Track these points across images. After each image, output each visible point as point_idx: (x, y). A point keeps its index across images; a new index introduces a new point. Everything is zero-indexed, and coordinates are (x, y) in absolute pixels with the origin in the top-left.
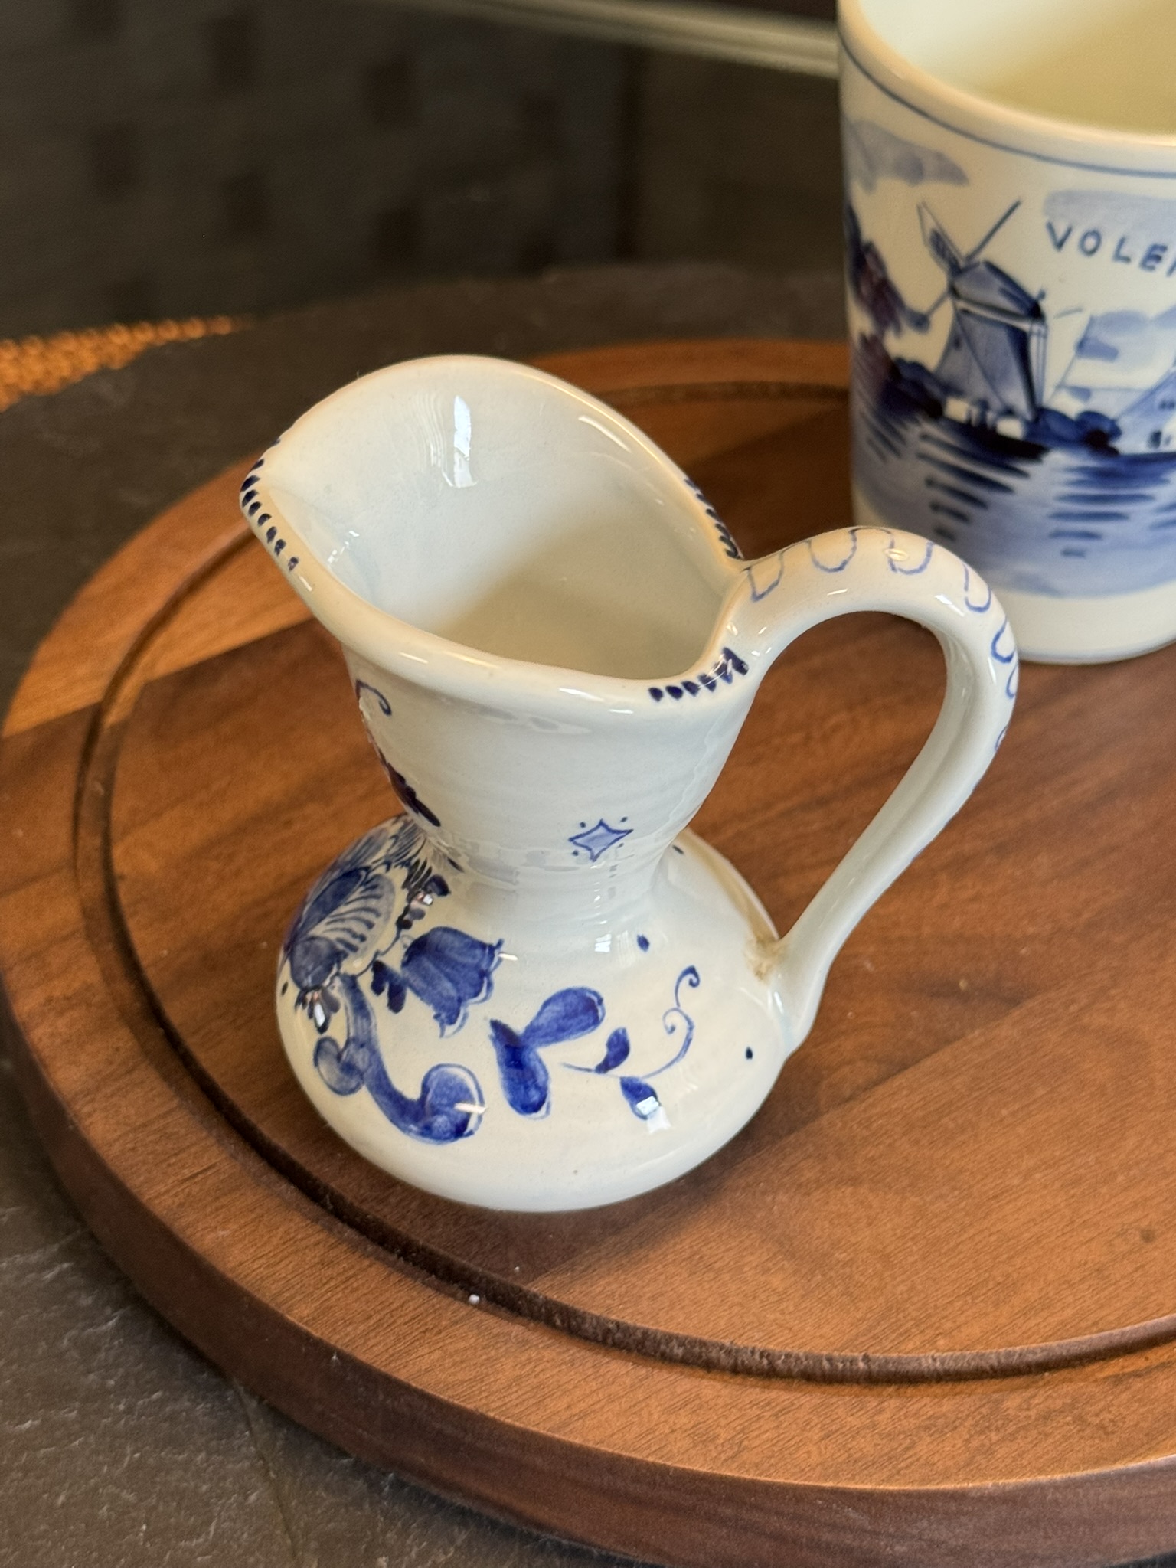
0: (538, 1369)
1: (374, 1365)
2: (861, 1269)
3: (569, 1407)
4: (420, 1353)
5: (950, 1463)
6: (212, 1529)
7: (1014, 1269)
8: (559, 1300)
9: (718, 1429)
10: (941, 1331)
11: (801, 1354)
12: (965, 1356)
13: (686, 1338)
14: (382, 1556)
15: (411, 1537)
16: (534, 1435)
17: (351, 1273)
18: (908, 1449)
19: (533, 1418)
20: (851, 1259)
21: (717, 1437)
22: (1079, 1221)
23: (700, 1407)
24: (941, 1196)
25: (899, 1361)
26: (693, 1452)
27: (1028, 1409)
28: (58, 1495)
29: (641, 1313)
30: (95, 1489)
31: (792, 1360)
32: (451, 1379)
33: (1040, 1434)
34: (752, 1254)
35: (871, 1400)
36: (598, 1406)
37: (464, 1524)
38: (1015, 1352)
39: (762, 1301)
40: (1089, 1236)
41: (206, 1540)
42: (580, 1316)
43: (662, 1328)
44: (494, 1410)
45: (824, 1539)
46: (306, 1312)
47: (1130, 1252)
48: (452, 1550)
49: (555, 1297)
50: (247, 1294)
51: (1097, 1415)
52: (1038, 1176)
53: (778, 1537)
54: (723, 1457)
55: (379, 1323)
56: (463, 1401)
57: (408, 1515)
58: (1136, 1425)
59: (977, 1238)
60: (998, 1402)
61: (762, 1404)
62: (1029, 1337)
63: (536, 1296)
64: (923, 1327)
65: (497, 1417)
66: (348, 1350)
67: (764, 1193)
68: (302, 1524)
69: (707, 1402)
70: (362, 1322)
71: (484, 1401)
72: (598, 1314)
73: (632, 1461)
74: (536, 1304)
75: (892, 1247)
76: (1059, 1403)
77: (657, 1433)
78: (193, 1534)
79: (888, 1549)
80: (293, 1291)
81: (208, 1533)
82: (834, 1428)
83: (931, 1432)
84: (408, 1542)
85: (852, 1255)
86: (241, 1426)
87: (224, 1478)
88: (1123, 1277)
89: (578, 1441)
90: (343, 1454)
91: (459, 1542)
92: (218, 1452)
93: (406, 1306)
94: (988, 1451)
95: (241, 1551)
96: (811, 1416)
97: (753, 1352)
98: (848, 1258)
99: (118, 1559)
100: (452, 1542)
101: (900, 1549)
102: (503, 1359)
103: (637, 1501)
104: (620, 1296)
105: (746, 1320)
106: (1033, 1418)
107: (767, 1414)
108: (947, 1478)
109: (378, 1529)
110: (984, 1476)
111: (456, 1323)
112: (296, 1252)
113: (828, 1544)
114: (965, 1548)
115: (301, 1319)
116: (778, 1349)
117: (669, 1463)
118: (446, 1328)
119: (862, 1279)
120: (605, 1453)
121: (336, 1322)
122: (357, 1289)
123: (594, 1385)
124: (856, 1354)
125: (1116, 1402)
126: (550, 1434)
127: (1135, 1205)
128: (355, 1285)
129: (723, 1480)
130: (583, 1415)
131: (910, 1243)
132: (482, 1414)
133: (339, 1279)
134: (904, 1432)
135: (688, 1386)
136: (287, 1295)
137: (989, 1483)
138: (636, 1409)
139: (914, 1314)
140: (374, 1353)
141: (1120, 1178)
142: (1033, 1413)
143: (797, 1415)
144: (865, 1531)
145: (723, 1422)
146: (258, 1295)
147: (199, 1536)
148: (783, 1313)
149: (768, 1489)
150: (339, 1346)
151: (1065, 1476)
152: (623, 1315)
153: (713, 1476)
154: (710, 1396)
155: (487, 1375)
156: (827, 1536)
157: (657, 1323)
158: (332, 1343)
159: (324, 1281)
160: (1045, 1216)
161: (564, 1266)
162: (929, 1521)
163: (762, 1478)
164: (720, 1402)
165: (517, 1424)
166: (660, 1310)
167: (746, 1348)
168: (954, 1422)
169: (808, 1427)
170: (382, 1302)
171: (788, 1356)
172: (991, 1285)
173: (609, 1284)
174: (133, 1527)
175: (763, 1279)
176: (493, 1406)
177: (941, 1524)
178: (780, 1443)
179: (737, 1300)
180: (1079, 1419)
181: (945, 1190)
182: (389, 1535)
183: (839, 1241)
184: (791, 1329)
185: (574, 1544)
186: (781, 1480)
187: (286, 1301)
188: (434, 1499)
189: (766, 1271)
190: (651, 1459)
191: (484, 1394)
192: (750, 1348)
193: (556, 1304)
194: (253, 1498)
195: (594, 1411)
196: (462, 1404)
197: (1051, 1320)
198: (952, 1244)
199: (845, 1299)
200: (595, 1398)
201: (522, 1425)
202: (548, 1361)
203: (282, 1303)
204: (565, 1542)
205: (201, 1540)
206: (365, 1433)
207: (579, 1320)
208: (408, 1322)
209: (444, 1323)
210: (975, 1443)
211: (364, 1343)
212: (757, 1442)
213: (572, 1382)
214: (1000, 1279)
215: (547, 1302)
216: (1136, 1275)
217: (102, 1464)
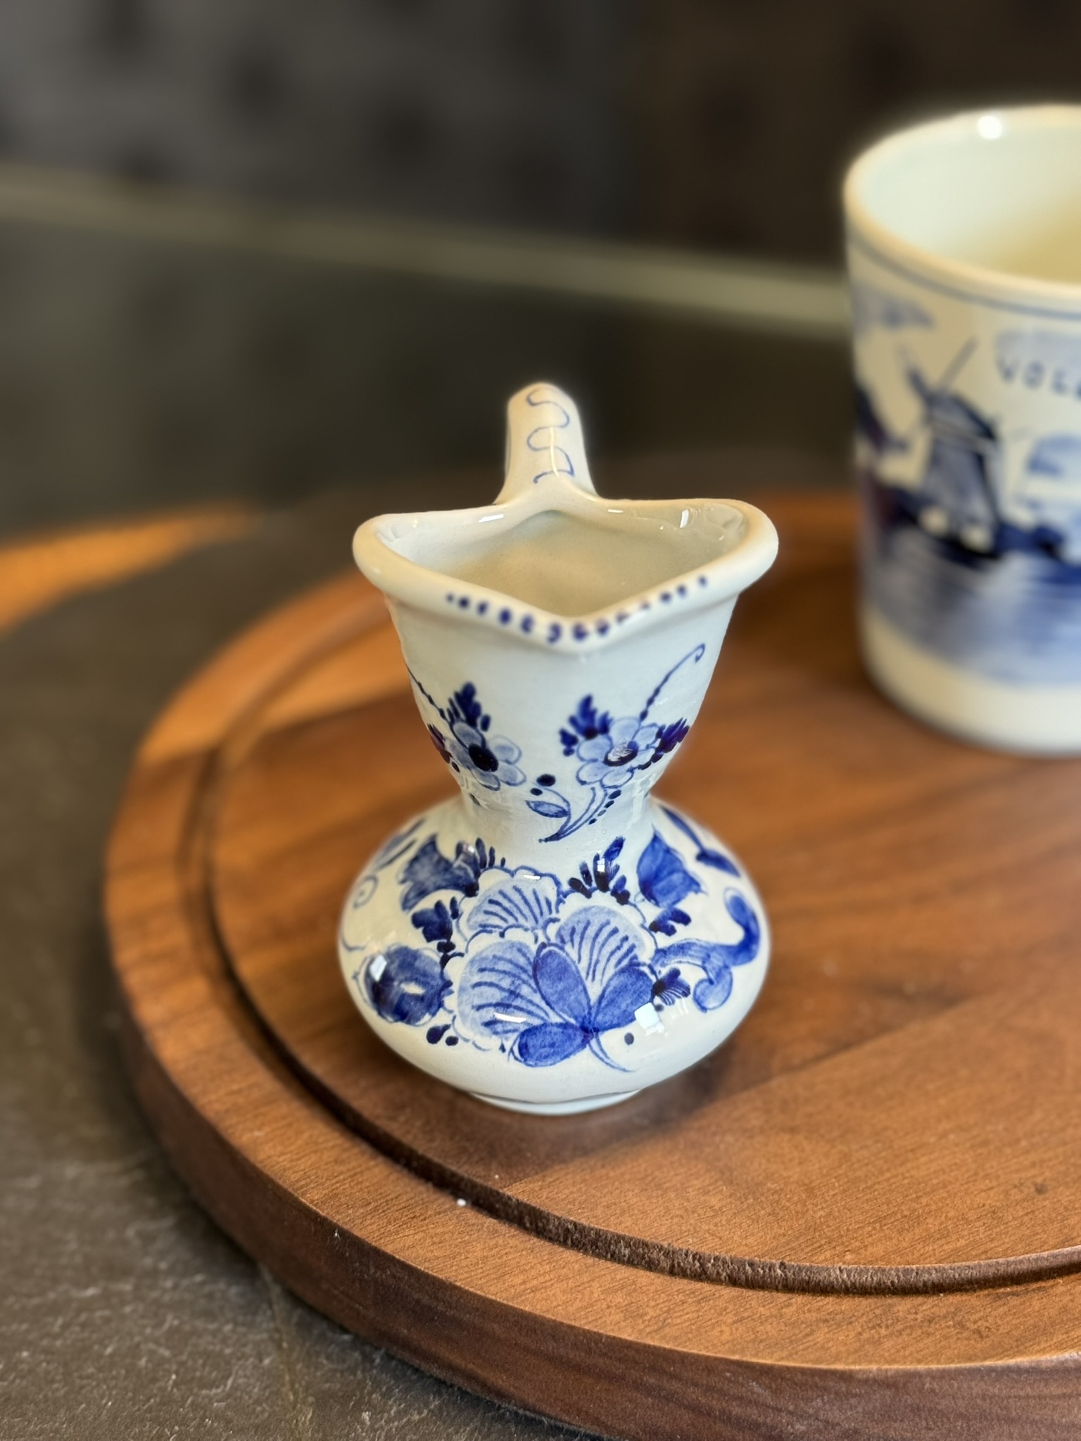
0: (503, 1252)
1: (367, 1240)
2: (788, 1196)
3: (524, 1282)
4: (407, 1234)
5: (843, 1349)
6: (229, 1383)
7: (919, 1206)
8: (528, 1203)
9: (648, 1308)
10: (850, 1248)
11: (728, 1258)
12: (868, 1270)
13: (631, 1239)
14: (366, 1412)
15: (392, 1399)
16: (492, 1302)
17: (359, 1170)
18: (807, 1335)
19: (492, 1288)
20: (781, 1190)
21: (646, 1314)
22: (982, 1174)
23: (635, 1290)
24: (866, 1147)
25: (809, 1269)
26: (623, 1324)
27: (916, 1313)
28: (106, 1347)
29: (596, 1217)
30: (138, 1345)
31: (720, 1263)
32: (429, 1255)
33: (923, 1333)
34: (697, 1179)
35: (782, 1298)
36: (549, 1283)
37: (438, 1393)
38: (912, 1270)
39: (699, 1215)
40: (990, 1186)
41: (223, 1391)
42: (545, 1218)
43: (611, 1230)
44: (460, 1280)
45: (734, 1413)
46: (316, 1197)
47: (1024, 1200)
48: (426, 1412)
49: (525, 1200)
50: (271, 1181)
51: (975, 1322)
52: (952, 1137)
53: (695, 1409)
54: (648, 1330)
55: (376, 1209)
56: (436, 1272)
57: (392, 1382)
58: (1008, 1333)
59: (892, 1181)
60: (890, 1306)
61: (687, 1292)
62: (925, 1260)
63: (509, 1198)
64: (834, 1244)
65: (462, 1286)
66: (345, 1227)
67: (715, 1134)
68: (304, 1383)
69: (641, 1288)
70: (362, 1207)
71: (454, 1273)
72: (559, 1216)
73: (571, 1328)
74: (510, 1206)
75: (818, 1182)
76: (944, 1311)
77: (595, 1308)
78: (212, 1385)
79: (790, 1427)
80: (308, 1180)
81: (225, 1386)
82: (746, 1315)
83: (829, 1324)
84: (390, 1403)
85: (782, 1186)
86: (265, 1306)
87: (245, 1345)
88: (1014, 1219)
89: (527, 1309)
90: (345, 1330)
91: (432, 1407)
92: (243, 1325)
93: (400, 1198)
94: (877, 1342)
95: (251, 1401)
96: (728, 1304)
97: (686, 1255)
98: (778, 1188)
99: (148, 1400)
100: (426, 1405)
101: (800, 1427)
102: (474, 1243)
103: (578, 1368)
104: (580, 1203)
105: (684, 1228)
106: (919, 1321)
107: (690, 1300)
108: (837, 1359)
109: (366, 1391)
110: (870, 1362)
111: (440, 1213)
112: (315, 1152)
113: (738, 1418)
114: (856, 1431)
115: (312, 1202)
116: (708, 1253)
117: (601, 1331)
118: (430, 1216)
119: (788, 1204)
120: (549, 1320)
121: (340, 1205)
122: (362, 1182)
123: (547, 1268)
124: (774, 1261)
125: (995, 1313)
126: (505, 1302)
127: (1033, 1165)
128: (360, 1180)
129: (647, 1348)
130: (534, 1290)
131: (833, 1180)
132: (451, 1283)
133: (348, 1174)
134: (806, 1323)
135: (626, 1275)
136: (303, 1182)
137: (874, 1367)
138: (580, 1288)
139: (829, 1234)
140: (369, 1230)
141: (1024, 1143)
142: (919, 1317)
143: (717, 1304)
144: (768, 1407)
145: (652, 1303)
146: (280, 1182)
147: (218, 1387)
148: (716, 1225)
149: (684, 1358)
150: (340, 1224)
151: (941, 1367)
152: (580, 1217)
153: (637, 1344)
154: (645, 1284)
155: (459, 1253)
156: (736, 1410)
157: (608, 1225)
158: (335, 1221)
159: (335, 1174)
160: (954, 1167)
161: (536, 1177)
162: (823, 1400)
163: (680, 1349)
164: (652, 1288)
165: (479, 1292)
166: (611, 1216)
167: (681, 1250)
168: (850, 1318)
169: (724, 1313)
170: (381, 1194)
171: (716, 1259)
172: (899, 1216)
173: (572, 1193)
174: (164, 1376)
175: (702, 1198)
176: (461, 1277)
177: (834, 1405)
178: (699, 1323)
179: (678, 1212)
180: (961, 1325)
181: (869, 1142)
182: (374, 1396)
183: (773, 1174)
184: (720, 1238)
185: (528, 1413)
186: (695, 1351)
187: (302, 1187)
188: (416, 1370)
189: (706, 1193)
190: (587, 1327)
191: (454, 1268)
192: (684, 1251)
193: (526, 1206)
194: (267, 1361)
195: (545, 1288)
196: (435, 1274)
197: (946, 1247)
198: (870, 1183)
199: (771, 1218)
200: (547, 1278)
201: (483, 1294)
202: (511, 1247)
203: (297, 1189)
204: (521, 1412)
205: (219, 1390)
206: (361, 1308)
207: (545, 1221)
208: (400, 1209)
209: (429, 1213)
210: (865, 1336)
211: (361, 1223)
212: (679, 1321)
213: (529, 1265)
214: (906, 1213)
215: (519, 1204)
216: (1026, 1219)
217: (145, 1327)
